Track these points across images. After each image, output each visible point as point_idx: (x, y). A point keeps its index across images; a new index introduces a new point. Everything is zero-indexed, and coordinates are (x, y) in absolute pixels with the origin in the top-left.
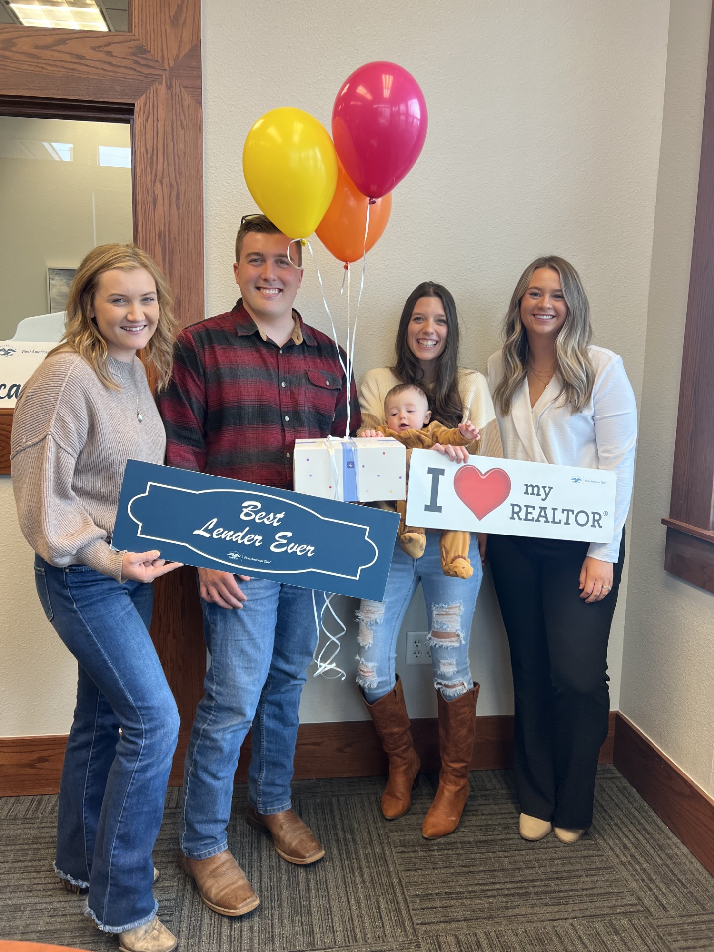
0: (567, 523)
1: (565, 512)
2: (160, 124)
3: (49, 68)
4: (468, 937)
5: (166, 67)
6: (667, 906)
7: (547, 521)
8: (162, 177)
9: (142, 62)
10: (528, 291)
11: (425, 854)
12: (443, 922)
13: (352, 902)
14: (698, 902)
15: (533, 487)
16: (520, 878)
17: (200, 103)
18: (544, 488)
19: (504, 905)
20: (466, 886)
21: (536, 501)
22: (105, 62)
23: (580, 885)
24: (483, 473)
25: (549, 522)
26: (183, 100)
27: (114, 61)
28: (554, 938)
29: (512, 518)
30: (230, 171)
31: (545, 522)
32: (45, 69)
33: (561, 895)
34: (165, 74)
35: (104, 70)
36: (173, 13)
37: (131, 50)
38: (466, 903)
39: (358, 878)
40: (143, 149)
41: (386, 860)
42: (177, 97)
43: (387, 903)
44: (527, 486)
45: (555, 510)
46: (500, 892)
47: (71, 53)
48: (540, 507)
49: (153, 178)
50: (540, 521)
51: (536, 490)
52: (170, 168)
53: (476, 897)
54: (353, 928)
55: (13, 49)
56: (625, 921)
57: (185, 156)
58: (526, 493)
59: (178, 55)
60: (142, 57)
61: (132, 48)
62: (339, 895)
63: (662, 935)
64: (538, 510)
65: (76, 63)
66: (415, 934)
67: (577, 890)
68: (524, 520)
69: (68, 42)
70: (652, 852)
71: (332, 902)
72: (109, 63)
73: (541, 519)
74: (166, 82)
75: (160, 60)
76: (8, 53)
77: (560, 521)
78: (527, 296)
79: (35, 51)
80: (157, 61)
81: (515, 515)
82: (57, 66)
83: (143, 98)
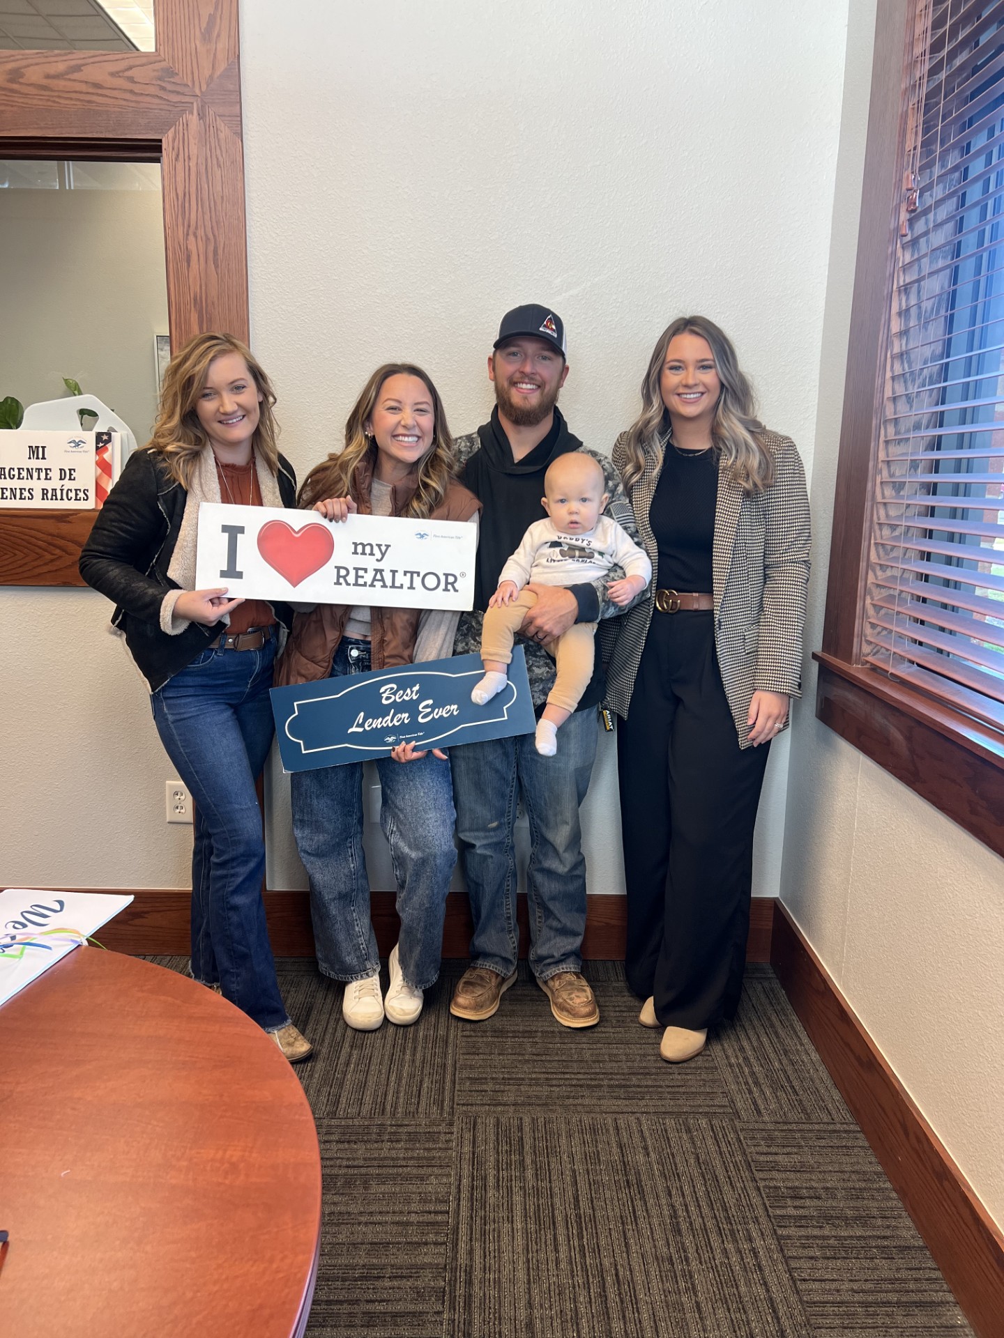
0: (411, 587)
1: (409, 575)
2: (193, 164)
3: (62, 101)
4: (512, 1121)
5: (198, 92)
6: (763, 1111)
7: (384, 586)
8: (196, 228)
9: (169, 87)
10: (667, 366)
11: (496, 1040)
12: (489, 1105)
13: (393, 1078)
14: (804, 1110)
15: (364, 546)
16: (598, 1071)
17: (241, 135)
18: (379, 546)
19: (565, 1094)
20: (530, 1073)
21: (370, 563)
22: (125, 90)
23: (667, 1083)
24: (297, 530)
25: (386, 587)
26: (219, 132)
27: (137, 88)
28: (611, 1129)
29: (338, 583)
30: (277, 218)
31: (382, 586)
32: (58, 102)
33: (639, 1089)
34: (197, 101)
35: (125, 100)
36: (204, 25)
37: (156, 74)
38: (523, 1089)
39: (408, 1057)
40: (173, 195)
41: (447, 1042)
42: (211, 128)
43: (432, 1082)
44: (356, 545)
45: (394, 572)
46: (567, 1083)
47: (86, 82)
48: (375, 570)
49: (185, 230)
50: (374, 586)
51: (368, 549)
52: (206, 217)
53: (537, 1085)
54: (384, 1103)
55: (21, 80)
56: (703, 1122)
57: (222, 202)
58: (355, 553)
59: (211, 77)
60: (169, 82)
61: (157, 71)
62: (380, 1071)
63: (742, 1138)
64: (370, 575)
65: (93, 94)
66: (452, 1113)
67: (661, 1087)
68: (354, 585)
69: (82, 68)
70: (772, 1056)
71: (370, 1077)
72: (131, 92)
73: (375, 583)
74: (198, 111)
75: (190, 84)
76: (15, 86)
77: (402, 585)
78: (667, 372)
79: (45, 82)
80: (186, 85)
81: (341, 580)
82: (71, 99)
83: (171, 133)
